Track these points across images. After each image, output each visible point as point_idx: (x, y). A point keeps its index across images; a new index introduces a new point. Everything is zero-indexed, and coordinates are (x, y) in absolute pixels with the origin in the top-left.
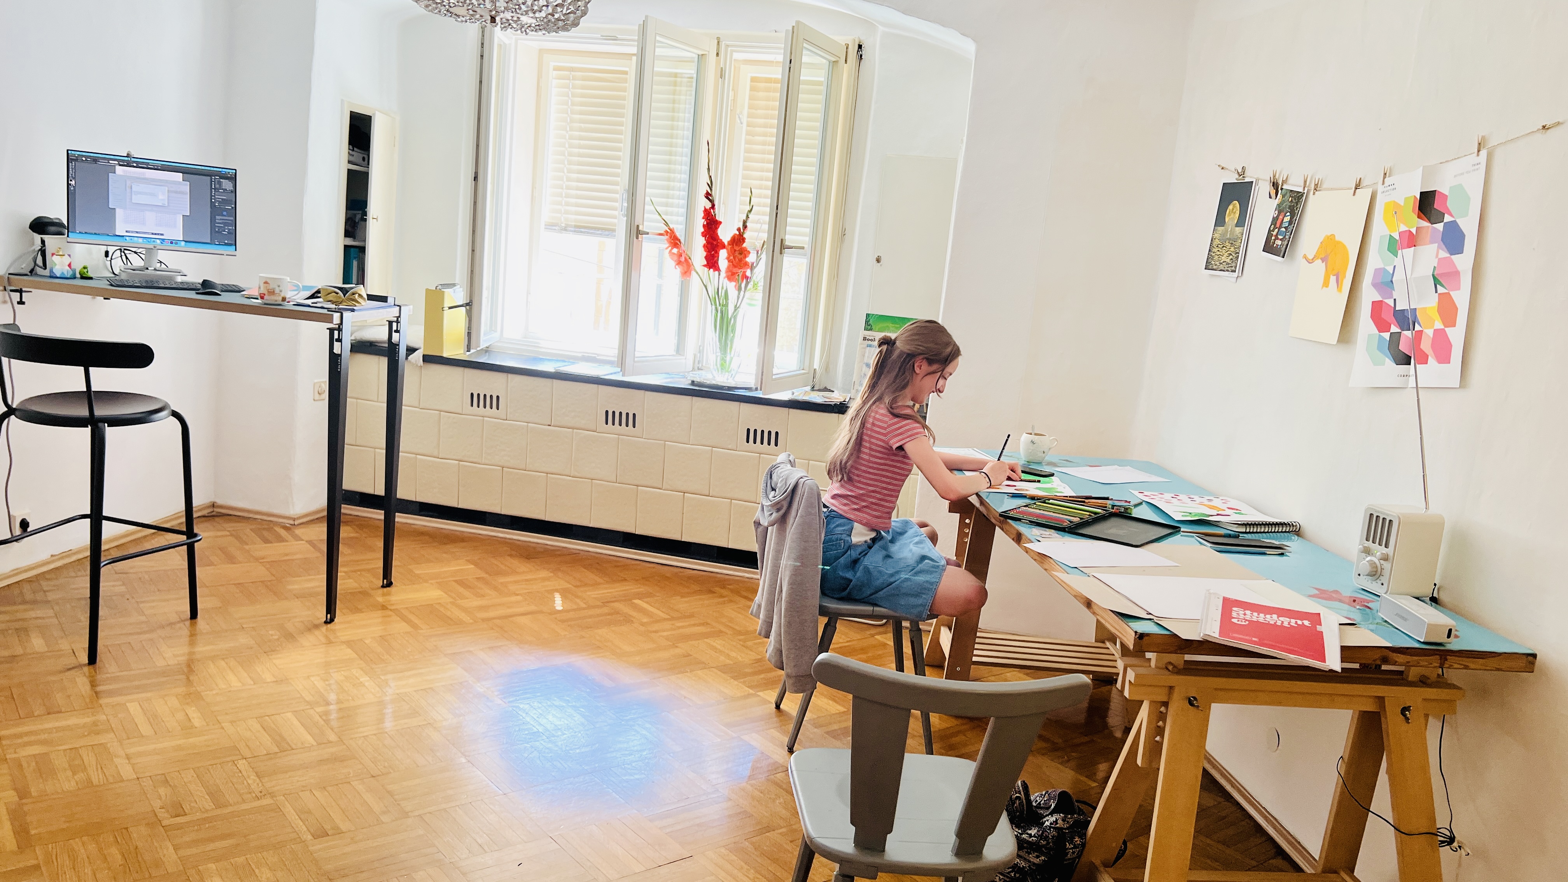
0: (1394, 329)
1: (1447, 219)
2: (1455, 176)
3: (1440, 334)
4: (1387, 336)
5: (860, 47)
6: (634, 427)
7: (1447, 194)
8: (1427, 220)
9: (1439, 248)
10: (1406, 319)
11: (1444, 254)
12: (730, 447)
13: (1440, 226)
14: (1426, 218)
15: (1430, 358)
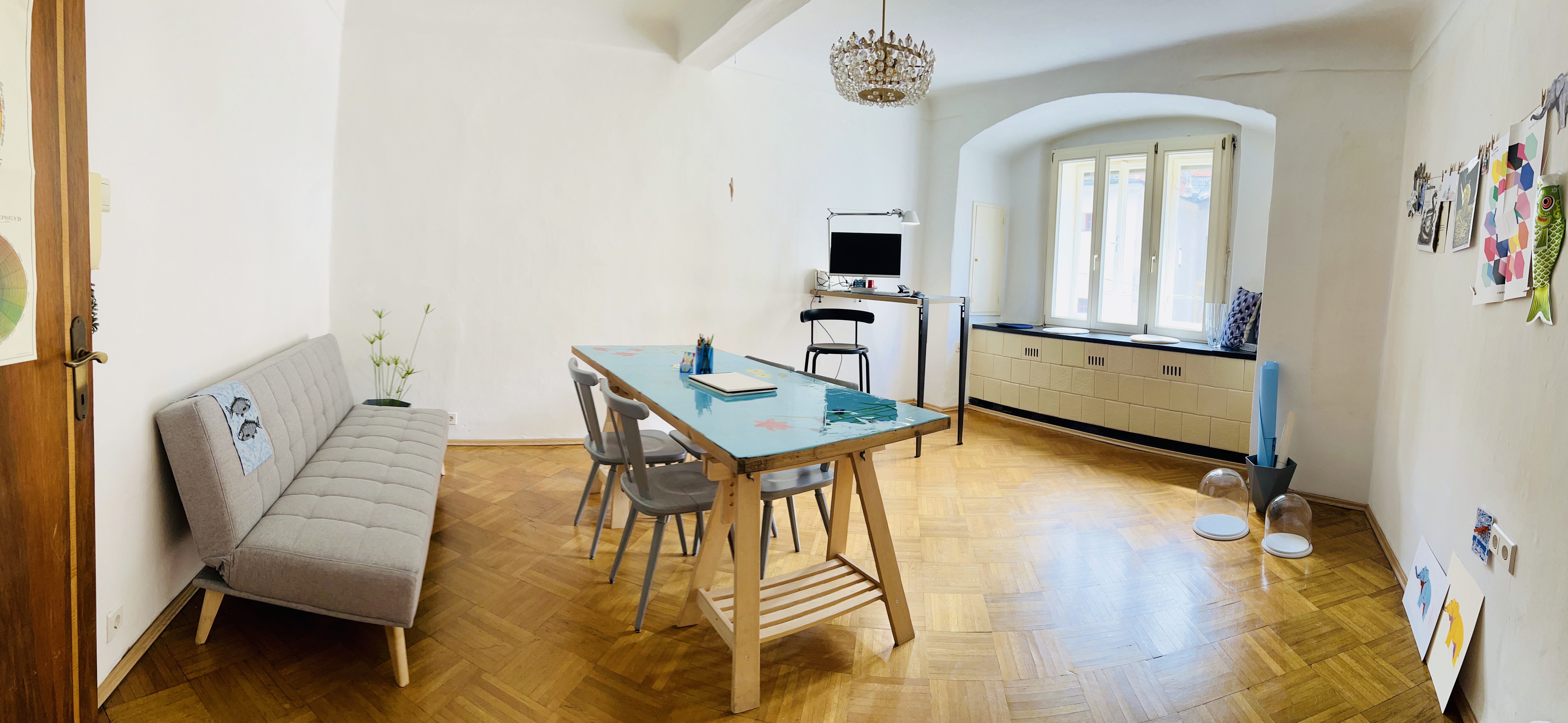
0: (1497, 257)
1: (1524, 163)
2: (1530, 128)
3: (1519, 255)
4: (1492, 263)
5: (1233, 140)
6: (1103, 365)
7: (1524, 144)
8: (1513, 168)
9: (1519, 187)
10: (1503, 249)
11: (1521, 191)
12: (1154, 377)
13: (1519, 170)
14: (1512, 166)
15: (1513, 275)
